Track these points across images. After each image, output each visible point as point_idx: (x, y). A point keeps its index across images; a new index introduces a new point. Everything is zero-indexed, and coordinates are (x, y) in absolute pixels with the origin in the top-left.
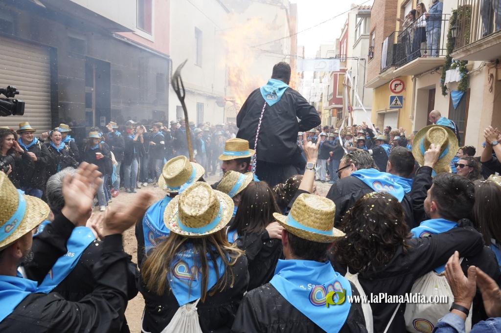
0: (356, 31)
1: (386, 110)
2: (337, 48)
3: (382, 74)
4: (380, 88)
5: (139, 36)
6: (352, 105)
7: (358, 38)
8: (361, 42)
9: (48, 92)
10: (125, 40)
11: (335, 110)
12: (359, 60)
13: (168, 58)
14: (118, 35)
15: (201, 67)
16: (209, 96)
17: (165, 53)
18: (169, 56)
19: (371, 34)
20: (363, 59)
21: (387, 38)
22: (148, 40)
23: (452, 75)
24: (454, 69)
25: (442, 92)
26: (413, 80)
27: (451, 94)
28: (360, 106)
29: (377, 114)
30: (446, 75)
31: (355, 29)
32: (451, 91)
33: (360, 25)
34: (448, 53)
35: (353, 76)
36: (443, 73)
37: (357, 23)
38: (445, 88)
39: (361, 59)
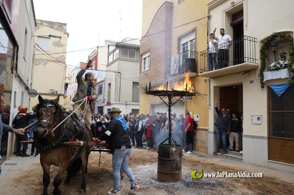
0: (108, 56)
6: (110, 101)
7: (111, 60)
8: (116, 63)
15: (25, 61)
21: (178, 55)
23: (274, 75)
24: (276, 71)
25: (261, 85)
26: (208, 81)
27: (270, 87)
28: (118, 101)
29: (150, 105)
30: (264, 75)
31: (107, 55)
32: (269, 85)
33: (114, 52)
34: (262, 61)
35: (107, 83)
36: (260, 73)
37: (110, 52)
38: (263, 83)
39: (118, 72)
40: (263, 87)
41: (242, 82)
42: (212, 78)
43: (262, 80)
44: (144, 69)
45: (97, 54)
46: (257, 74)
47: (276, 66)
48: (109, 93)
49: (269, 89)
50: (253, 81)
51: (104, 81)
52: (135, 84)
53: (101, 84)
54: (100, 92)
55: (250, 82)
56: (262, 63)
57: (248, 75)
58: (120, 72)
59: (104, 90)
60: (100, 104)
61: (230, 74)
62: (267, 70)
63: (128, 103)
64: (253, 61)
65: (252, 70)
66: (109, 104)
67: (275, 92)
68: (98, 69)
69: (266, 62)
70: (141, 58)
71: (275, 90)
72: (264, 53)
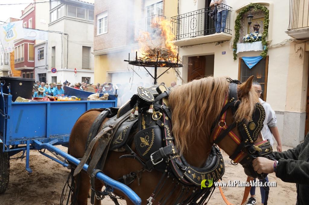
0: (51, 13)
8: (63, 22)
23: (247, 47)
24: (250, 43)
25: (234, 57)
26: (177, 50)
27: (242, 59)
28: (66, 68)
29: (107, 74)
30: (237, 46)
32: (241, 57)
34: (237, 32)
35: (50, 46)
36: (234, 45)
38: (236, 55)
39: (64, 34)
40: (235, 59)
41: (214, 53)
42: (181, 47)
43: (235, 51)
44: (100, 33)
45: (35, 10)
46: (230, 46)
47: (250, 38)
48: (54, 58)
49: (241, 61)
50: (225, 52)
51: (46, 43)
52: (86, 49)
53: (41, 47)
54: (41, 56)
55: (222, 53)
56: (236, 34)
57: (221, 46)
58: (67, 34)
59: (47, 54)
60: (41, 70)
61: (202, 44)
62: (240, 42)
63: (77, 70)
64: (228, 31)
65: (225, 41)
66: (54, 70)
67: (247, 64)
68: (36, 28)
69: (240, 33)
70: (96, 19)
71: (247, 62)
72: (239, 24)
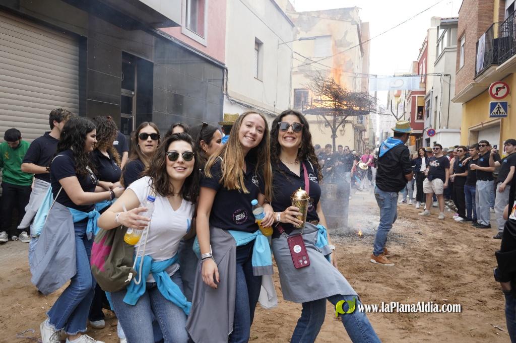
0: (438, 46)
1: (482, 124)
2: (414, 71)
3: (476, 80)
4: (472, 100)
5: (188, 37)
6: (435, 128)
7: (440, 53)
8: (444, 57)
9: (75, 88)
10: (172, 39)
11: (414, 137)
12: (443, 76)
13: (222, 65)
14: (162, 31)
15: (262, 82)
16: (270, 114)
17: (219, 60)
18: (224, 65)
19: (460, 41)
20: (447, 75)
21: (484, 35)
22: (199, 43)
28: (444, 128)
31: (437, 44)
33: (443, 38)
35: (434, 95)
37: (439, 37)
39: (445, 75)
45: (427, 46)
51: (431, 93)
54: (428, 112)
58: (449, 75)
59: (431, 109)
66: (432, 133)
70: (459, 46)
